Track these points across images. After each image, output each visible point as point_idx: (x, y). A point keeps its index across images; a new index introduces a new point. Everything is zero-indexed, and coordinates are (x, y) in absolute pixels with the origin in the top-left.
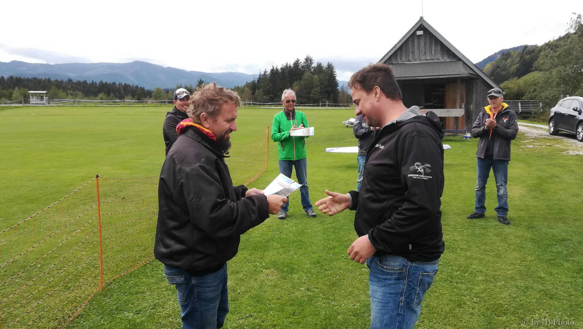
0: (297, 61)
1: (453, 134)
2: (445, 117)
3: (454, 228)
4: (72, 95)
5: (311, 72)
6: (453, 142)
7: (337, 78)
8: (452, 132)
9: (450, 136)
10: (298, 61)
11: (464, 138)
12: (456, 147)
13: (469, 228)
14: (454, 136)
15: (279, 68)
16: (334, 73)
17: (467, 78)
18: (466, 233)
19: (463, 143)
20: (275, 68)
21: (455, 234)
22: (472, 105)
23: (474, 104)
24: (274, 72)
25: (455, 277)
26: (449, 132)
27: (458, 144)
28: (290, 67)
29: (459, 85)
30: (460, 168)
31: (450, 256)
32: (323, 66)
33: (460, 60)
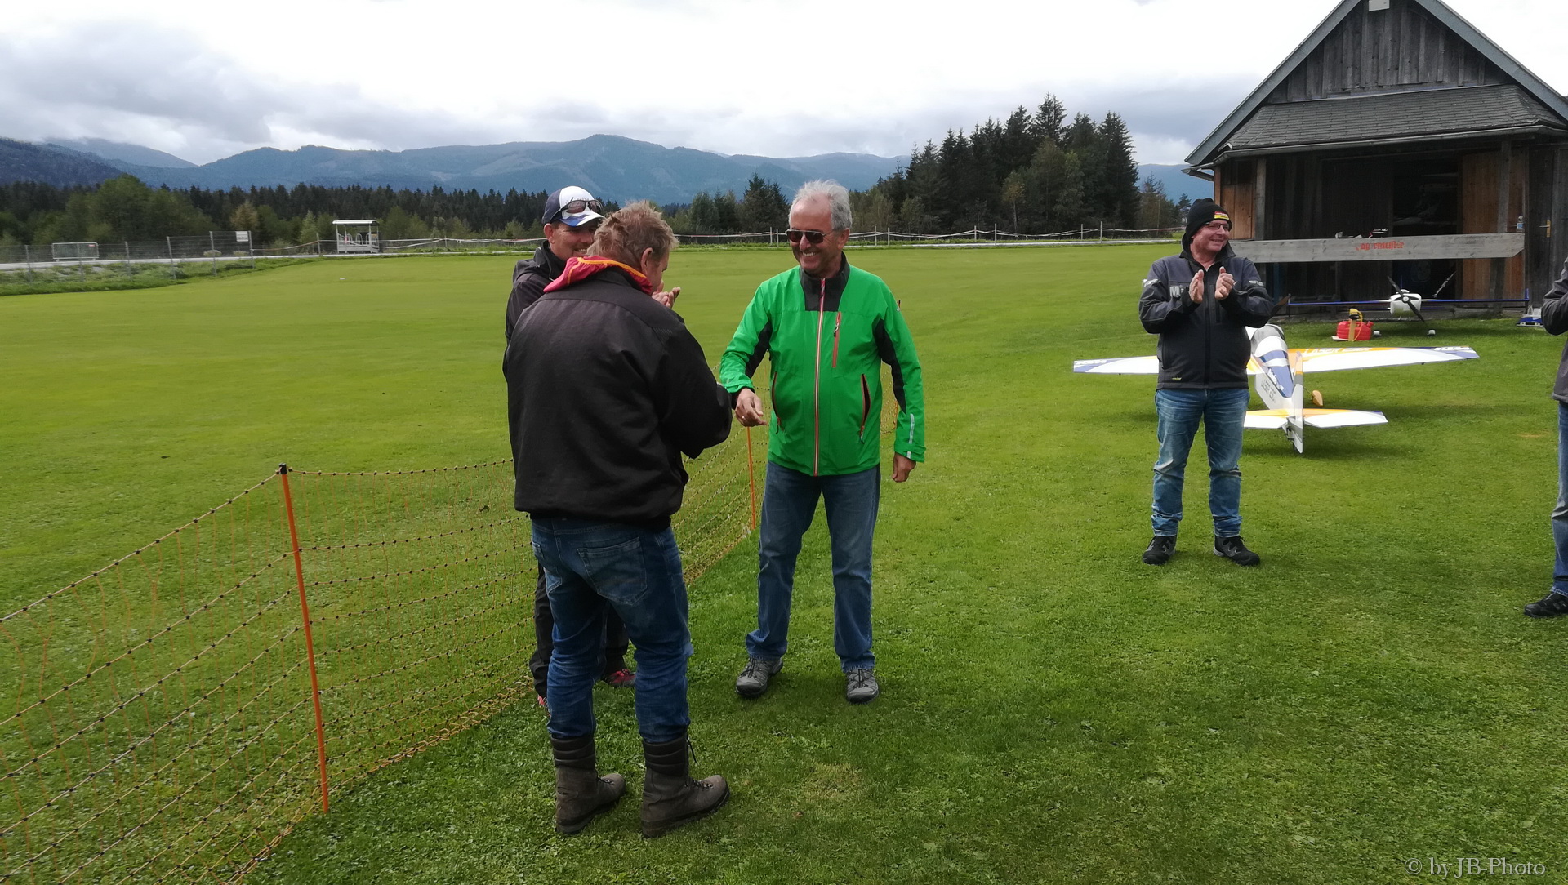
0: (1017, 114)
1: (1486, 310)
2: (1461, 260)
3: (1484, 634)
4: (440, 227)
5: (1057, 144)
6: (1487, 338)
7: (1134, 157)
8: (1485, 305)
9: (1474, 316)
10: (1021, 112)
11: (1521, 324)
12: (1494, 351)
13: (1539, 637)
14: (1489, 318)
15: (967, 135)
16: (1126, 144)
17: (1533, 138)
18: (1527, 653)
19: (1521, 339)
20: (955, 138)
21: (1488, 655)
22: (1549, 222)
23: (1555, 216)
24: (953, 147)
25: (1486, 831)
26: (1472, 305)
27: (1502, 344)
28: (998, 130)
29: (1507, 160)
30: (1507, 421)
31: (1468, 742)
32: (1094, 124)
33: (1509, 81)
